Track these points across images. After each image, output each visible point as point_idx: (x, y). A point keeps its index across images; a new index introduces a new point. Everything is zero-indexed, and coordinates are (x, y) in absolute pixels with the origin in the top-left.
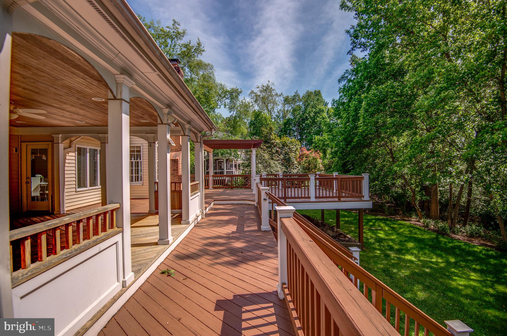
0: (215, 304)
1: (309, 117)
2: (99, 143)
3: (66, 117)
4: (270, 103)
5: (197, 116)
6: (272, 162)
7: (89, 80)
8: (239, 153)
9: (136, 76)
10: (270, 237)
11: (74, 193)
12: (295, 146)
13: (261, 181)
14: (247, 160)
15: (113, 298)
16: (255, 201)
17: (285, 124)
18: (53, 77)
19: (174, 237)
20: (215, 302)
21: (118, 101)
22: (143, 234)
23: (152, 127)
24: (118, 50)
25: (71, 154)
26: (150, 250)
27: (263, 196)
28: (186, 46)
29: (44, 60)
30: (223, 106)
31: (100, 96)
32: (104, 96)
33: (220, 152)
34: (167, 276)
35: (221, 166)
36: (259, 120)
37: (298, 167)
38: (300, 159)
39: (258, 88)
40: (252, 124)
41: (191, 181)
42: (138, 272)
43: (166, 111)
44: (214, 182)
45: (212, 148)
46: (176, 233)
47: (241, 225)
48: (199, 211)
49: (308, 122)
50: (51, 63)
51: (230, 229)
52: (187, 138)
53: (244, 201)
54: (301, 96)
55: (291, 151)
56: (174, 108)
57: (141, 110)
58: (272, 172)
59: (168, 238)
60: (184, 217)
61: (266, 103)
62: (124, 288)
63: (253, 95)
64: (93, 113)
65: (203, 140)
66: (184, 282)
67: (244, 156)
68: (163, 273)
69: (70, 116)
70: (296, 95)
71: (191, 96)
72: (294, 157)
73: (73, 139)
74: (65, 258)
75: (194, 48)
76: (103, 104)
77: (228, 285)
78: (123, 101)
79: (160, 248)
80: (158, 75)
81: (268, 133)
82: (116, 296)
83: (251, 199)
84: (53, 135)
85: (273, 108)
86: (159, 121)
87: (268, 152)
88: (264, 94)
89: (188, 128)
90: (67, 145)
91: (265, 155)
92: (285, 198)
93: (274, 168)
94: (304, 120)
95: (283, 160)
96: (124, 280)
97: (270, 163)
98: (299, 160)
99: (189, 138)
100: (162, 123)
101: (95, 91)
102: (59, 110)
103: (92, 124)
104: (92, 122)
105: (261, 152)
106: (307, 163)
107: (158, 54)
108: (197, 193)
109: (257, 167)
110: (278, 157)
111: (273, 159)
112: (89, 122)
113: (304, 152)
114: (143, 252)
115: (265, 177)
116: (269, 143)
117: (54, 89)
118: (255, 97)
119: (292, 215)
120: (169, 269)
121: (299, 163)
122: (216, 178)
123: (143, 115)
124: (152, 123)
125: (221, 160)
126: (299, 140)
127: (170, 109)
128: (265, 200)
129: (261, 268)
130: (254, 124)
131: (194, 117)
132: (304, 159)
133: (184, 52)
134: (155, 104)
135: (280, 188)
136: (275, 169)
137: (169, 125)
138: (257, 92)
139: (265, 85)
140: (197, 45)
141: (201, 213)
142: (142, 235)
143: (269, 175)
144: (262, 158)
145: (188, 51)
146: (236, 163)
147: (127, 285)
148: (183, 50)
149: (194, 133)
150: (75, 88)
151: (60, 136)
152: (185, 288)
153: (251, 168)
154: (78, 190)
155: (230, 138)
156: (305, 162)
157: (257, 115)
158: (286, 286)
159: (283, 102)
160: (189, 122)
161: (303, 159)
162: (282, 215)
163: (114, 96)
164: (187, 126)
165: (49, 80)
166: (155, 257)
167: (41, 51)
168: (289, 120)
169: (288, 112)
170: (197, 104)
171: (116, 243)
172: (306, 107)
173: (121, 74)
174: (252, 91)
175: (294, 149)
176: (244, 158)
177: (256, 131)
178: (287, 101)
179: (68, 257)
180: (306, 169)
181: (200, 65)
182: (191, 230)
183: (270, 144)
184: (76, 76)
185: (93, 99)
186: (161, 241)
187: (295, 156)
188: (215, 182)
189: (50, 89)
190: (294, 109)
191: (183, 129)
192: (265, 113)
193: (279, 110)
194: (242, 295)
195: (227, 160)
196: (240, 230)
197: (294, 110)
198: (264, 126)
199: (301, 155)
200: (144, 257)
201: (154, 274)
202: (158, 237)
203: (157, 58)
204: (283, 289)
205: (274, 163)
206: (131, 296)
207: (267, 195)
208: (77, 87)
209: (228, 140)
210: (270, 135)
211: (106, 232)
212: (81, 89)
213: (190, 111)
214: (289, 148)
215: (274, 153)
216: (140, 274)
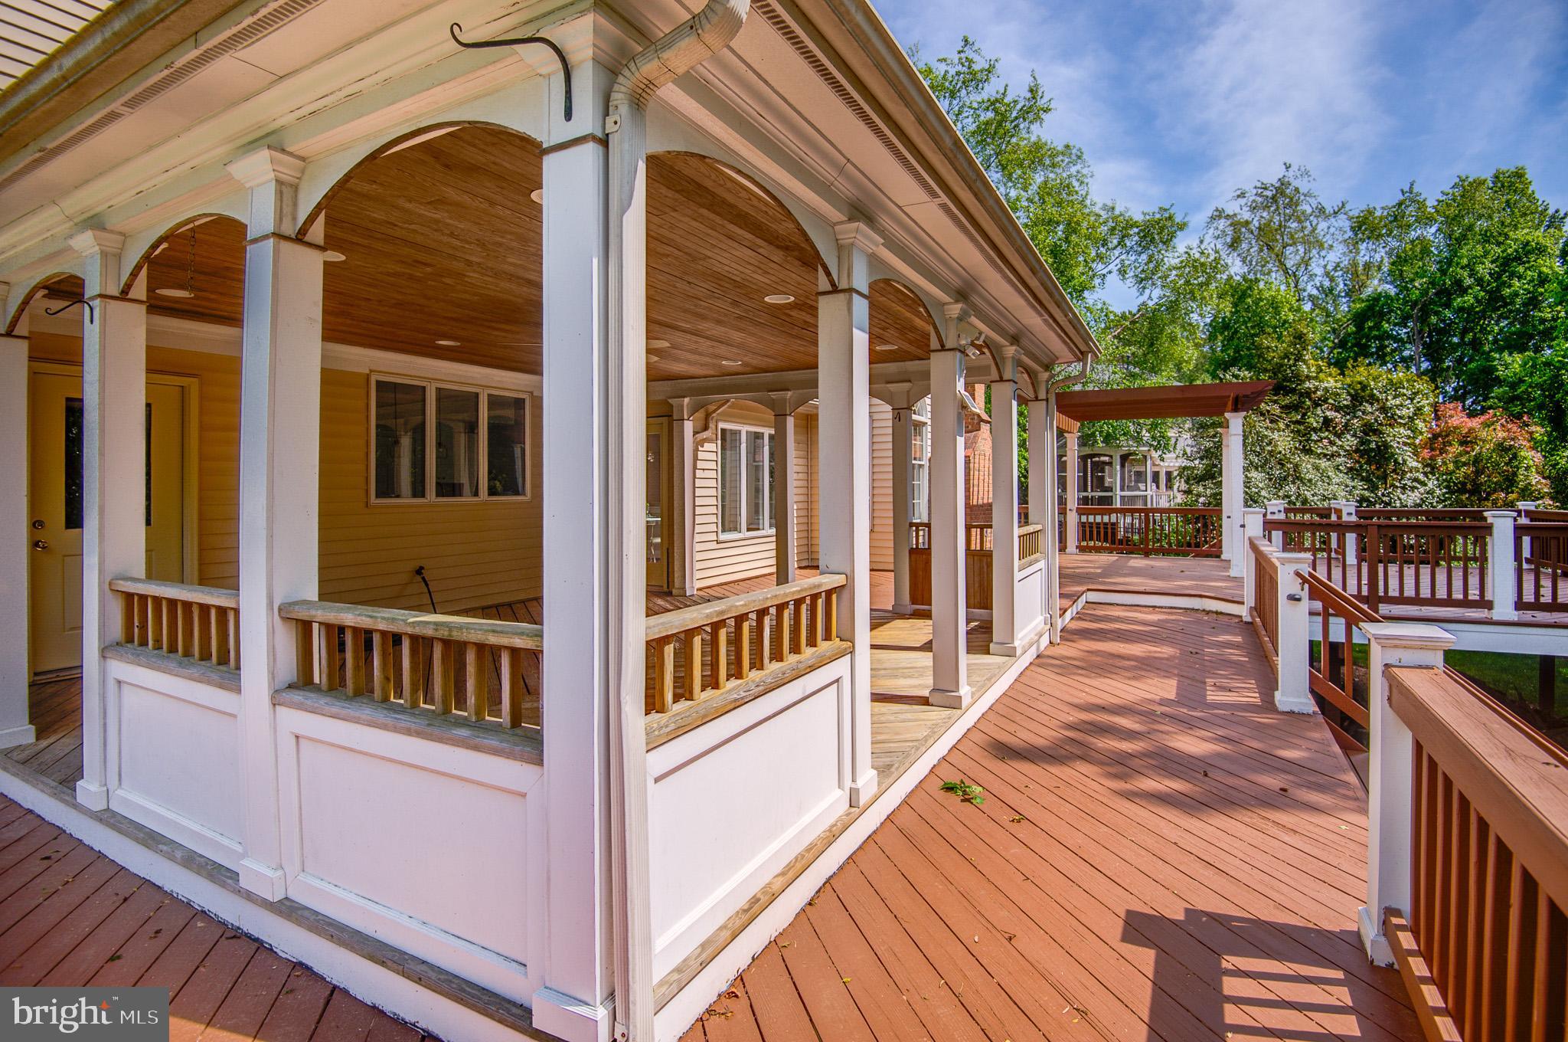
0: (1121, 923)
1: (1468, 281)
2: (770, 416)
3: (700, 354)
4: (1294, 244)
5: (1041, 315)
6: (1307, 464)
7: (765, 248)
8: (1171, 433)
9: (885, 221)
10: (1316, 735)
11: (714, 545)
12: (1412, 400)
13: (1270, 533)
14: (1202, 458)
15: (830, 830)
16: (1243, 603)
17: (1359, 318)
18: (686, 253)
19: (974, 689)
20: (1123, 915)
21: (841, 296)
22: (885, 669)
23: (902, 363)
24: (845, 157)
25: (708, 446)
26: (909, 716)
27: (1287, 582)
28: (993, 104)
29: (672, 214)
30: (1113, 279)
31: (784, 290)
32: (796, 289)
33: (1101, 432)
34: (962, 801)
35: (1102, 479)
36: (1247, 310)
37: (1424, 484)
38: (1432, 449)
39: (1242, 195)
40: (1220, 327)
41: (1019, 522)
42: (886, 771)
43: (955, 309)
44: (1084, 532)
45: (1076, 418)
46: (978, 679)
47: (1193, 679)
48: (1040, 619)
49: (1469, 299)
50: (686, 219)
51: (1153, 689)
52: (1007, 389)
53: (1198, 600)
54: (1431, 203)
55: (1393, 421)
56: (976, 299)
57: (880, 316)
58: (1305, 501)
59: (957, 690)
60: (997, 634)
61: (1278, 247)
62: (853, 810)
63: (1222, 224)
64: (761, 337)
65: (1057, 394)
66: (1014, 828)
67: (1190, 442)
68: (949, 789)
69: (711, 350)
70: (1410, 198)
71: (1030, 257)
72: (1405, 444)
73: (712, 408)
74: (736, 700)
75: (1019, 107)
76: (787, 311)
77: (1164, 873)
78: (855, 296)
79: (935, 714)
80: (943, 206)
81: (1286, 356)
82: (835, 825)
83: (1228, 593)
84: (670, 401)
85: (1306, 262)
86: (934, 343)
87: (1287, 426)
88: (1265, 214)
89: (1013, 358)
90: (700, 424)
91: (1276, 435)
92: (1374, 599)
93: (1315, 485)
94: (1445, 295)
95: (1356, 456)
96: (853, 786)
97: (1296, 466)
98: (1426, 453)
99: (1015, 386)
100: (943, 348)
101: (773, 278)
102: (689, 336)
103: (756, 368)
104: (756, 361)
105: (1262, 425)
106: (1464, 464)
107: (948, 142)
108: (1037, 561)
109: (1247, 483)
110: (1332, 443)
111: (1308, 451)
112: (751, 361)
113: (1455, 421)
114: (892, 718)
115: (1282, 516)
116: (1293, 391)
117: (685, 283)
118: (1229, 231)
119: (1438, 659)
120: (967, 782)
121: (1431, 467)
122: (1091, 519)
123: (884, 329)
124: (905, 351)
125: (1103, 459)
126: (1423, 374)
127: (967, 305)
128: (1293, 598)
129: (1286, 839)
130: (1226, 326)
131: (1032, 320)
132: (1455, 449)
133: (988, 123)
134: (927, 294)
135: (1351, 559)
136: (1321, 488)
137: (963, 352)
138: (1237, 210)
139: (1272, 179)
140: (1029, 95)
141: (1049, 626)
142: (882, 672)
143: (1296, 511)
144: (1263, 449)
145: (999, 118)
146: (1156, 469)
147: (862, 803)
148: (982, 118)
149: (1028, 371)
150: (730, 276)
151: (686, 400)
152: (1017, 849)
153: (1219, 484)
154: (723, 537)
155: (1138, 383)
156: (1456, 462)
157: (1240, 293)
158: (1403, 922)
159: (1350, 234)
160: (1015, 340)
161: (1446, 452)
162: (1392, 657)
163: (833, 284)
164: (1011, 351)
165: (677, 263)
166: (926, 739)
167: (670, 194)
168: (1376, 299)
169: (1373, 271)
170: (1046, 279)
171: (837, 681)
172: (1456, 243)
173: (849, 220)
174: (1217, 210)
175: (1405, 412)
176: (1188, 450)
177: (1237, 351)
178: (1365, 227)
179: (742, 698)
180: (1462, 489)
181: (1039, 156)
182: (1019, 676)
183: (1295, 397)
184: (735, 245)
185: (767, 299)
186: (938, 695)
187: (1409, 437)
188: (1087, 532)
189: (678, 285)
190: (1398, 257)
191: (998, 361)
192: (1274, 284)
193: (1329, 268)
194: (1219, 915)
195: (1124, 458)
196: (1191, 695)
197: (1400, 261)
198: (1270, 330)
199: (1435, 436)
200: (897, 734)
201: (924, 785)
202: (929, 681)
203: (945, 155)
204: (1387, 930)
205: (1317, 468)
206: (870, 836)
207: (1304, 580)
208: (736, 272)
209: (1128, 390)
210: (1296, 360)
211: (816, 649)
212: (743, 276)
213: (1022, 302)
214: (1384, 409)
215: (1315, 430)
216: (891, 780)
